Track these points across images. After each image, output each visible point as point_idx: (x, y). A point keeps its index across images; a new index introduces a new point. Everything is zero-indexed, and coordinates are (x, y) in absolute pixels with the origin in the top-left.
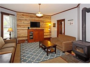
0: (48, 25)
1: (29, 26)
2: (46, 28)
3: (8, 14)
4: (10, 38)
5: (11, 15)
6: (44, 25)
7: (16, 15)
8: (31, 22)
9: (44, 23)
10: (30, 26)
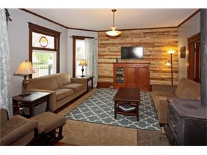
0: (165, 54)
1: (118, 55)
2: (161, 59)
3: (82, 38)
4: (83, 76)
5: (87, 39)
6: (156, 53)
7: (96, 37)
8: (122, 48)
9: (155, 49)
10: (120, 57)
